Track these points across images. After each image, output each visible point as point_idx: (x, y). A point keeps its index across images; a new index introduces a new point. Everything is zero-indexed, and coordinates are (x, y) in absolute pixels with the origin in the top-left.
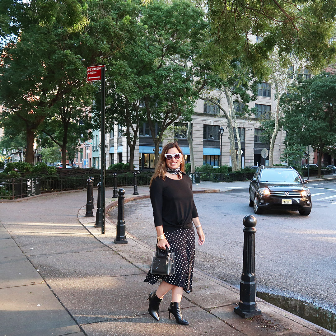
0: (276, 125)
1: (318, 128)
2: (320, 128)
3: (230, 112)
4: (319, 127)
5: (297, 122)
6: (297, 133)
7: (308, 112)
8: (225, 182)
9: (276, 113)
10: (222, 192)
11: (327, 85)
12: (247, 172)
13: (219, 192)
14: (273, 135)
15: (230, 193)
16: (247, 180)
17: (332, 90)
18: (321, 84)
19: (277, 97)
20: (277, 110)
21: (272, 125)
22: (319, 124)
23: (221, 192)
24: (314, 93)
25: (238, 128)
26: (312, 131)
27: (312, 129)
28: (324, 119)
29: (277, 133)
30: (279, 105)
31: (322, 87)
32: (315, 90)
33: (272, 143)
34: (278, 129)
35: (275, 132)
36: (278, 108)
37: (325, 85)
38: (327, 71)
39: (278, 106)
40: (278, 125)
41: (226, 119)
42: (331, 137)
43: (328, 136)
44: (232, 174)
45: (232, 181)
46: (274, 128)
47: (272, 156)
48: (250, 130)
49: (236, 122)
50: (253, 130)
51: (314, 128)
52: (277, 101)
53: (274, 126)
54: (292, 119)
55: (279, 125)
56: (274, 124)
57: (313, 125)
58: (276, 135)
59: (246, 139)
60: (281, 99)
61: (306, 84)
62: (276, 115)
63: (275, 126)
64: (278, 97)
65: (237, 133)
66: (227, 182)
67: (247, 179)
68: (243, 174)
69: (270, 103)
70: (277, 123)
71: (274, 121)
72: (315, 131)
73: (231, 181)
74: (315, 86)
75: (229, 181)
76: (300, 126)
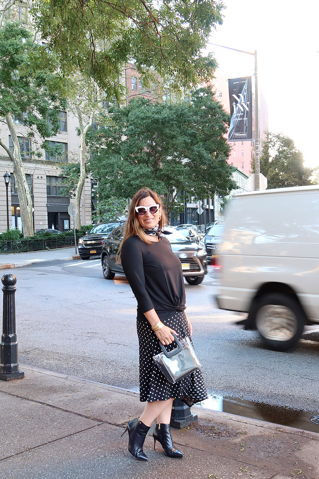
0: (82, 170)
1: (141, 175)
2: (144, 174)
3: (17, 152)
4: (142, 173)
5: (112, 165)
6: (112, 182)
7: (126, 152)
8: (17, 253)
9: (81, 154)
10: (19, 267)
11: (150, 116)
12: (47, 237)
13: (14, 268)
14: (78, 185)
15: (32, 268)
16: (47, 249)
17: (156, 124)
18: (142, 115)
19: (81, 131)
20: (82, 149)
21: (76, 170)
22: (141, 168)
23: (17, 267)
24: (133, 127)
25: (26, 174)
26: (133, 179)
27: (132, 176)
28: (147, 162)
29: (84, 181)
30: (85, 143)
31: (143, 119)
32: (134, 123)
33: (78, 196)
34: (85, 175)
35: (81, 180)
36: (83, 147)
37: (147, 117)
38: (146, 98)
39: (83, 143)
40: (84, 170)
41: (12, 164)
42: (157, 187)
43: (153, 184)
44: (26, 241)
45: (27, 251)
46: (80, 175)
47: (79, 214)
48: (40, 178)
49: (23, 166)
50: (45, 178)
51: (136, 175)
52: (82, 136)
53: (79, 172)
54: (104, 162)
55: (86, 171)
56: (79, 169)
57: (134, 171)
58: (83, 185)
59: (34, 191)
60: (87, 135)
61: (119, 115)
62: (81, 157)
63: (81, 172)
64: (83, 132)
65: (24, 181)
66: (19, 252)
67: (47, 247)
68: (42, 240)
69: (67, 140)
70: (83, 168)
71: (79, 165)
72: (137, 178)
73: (24, 252)
74: (134, 117)
75: (21, 252)
76: (115, 172)
